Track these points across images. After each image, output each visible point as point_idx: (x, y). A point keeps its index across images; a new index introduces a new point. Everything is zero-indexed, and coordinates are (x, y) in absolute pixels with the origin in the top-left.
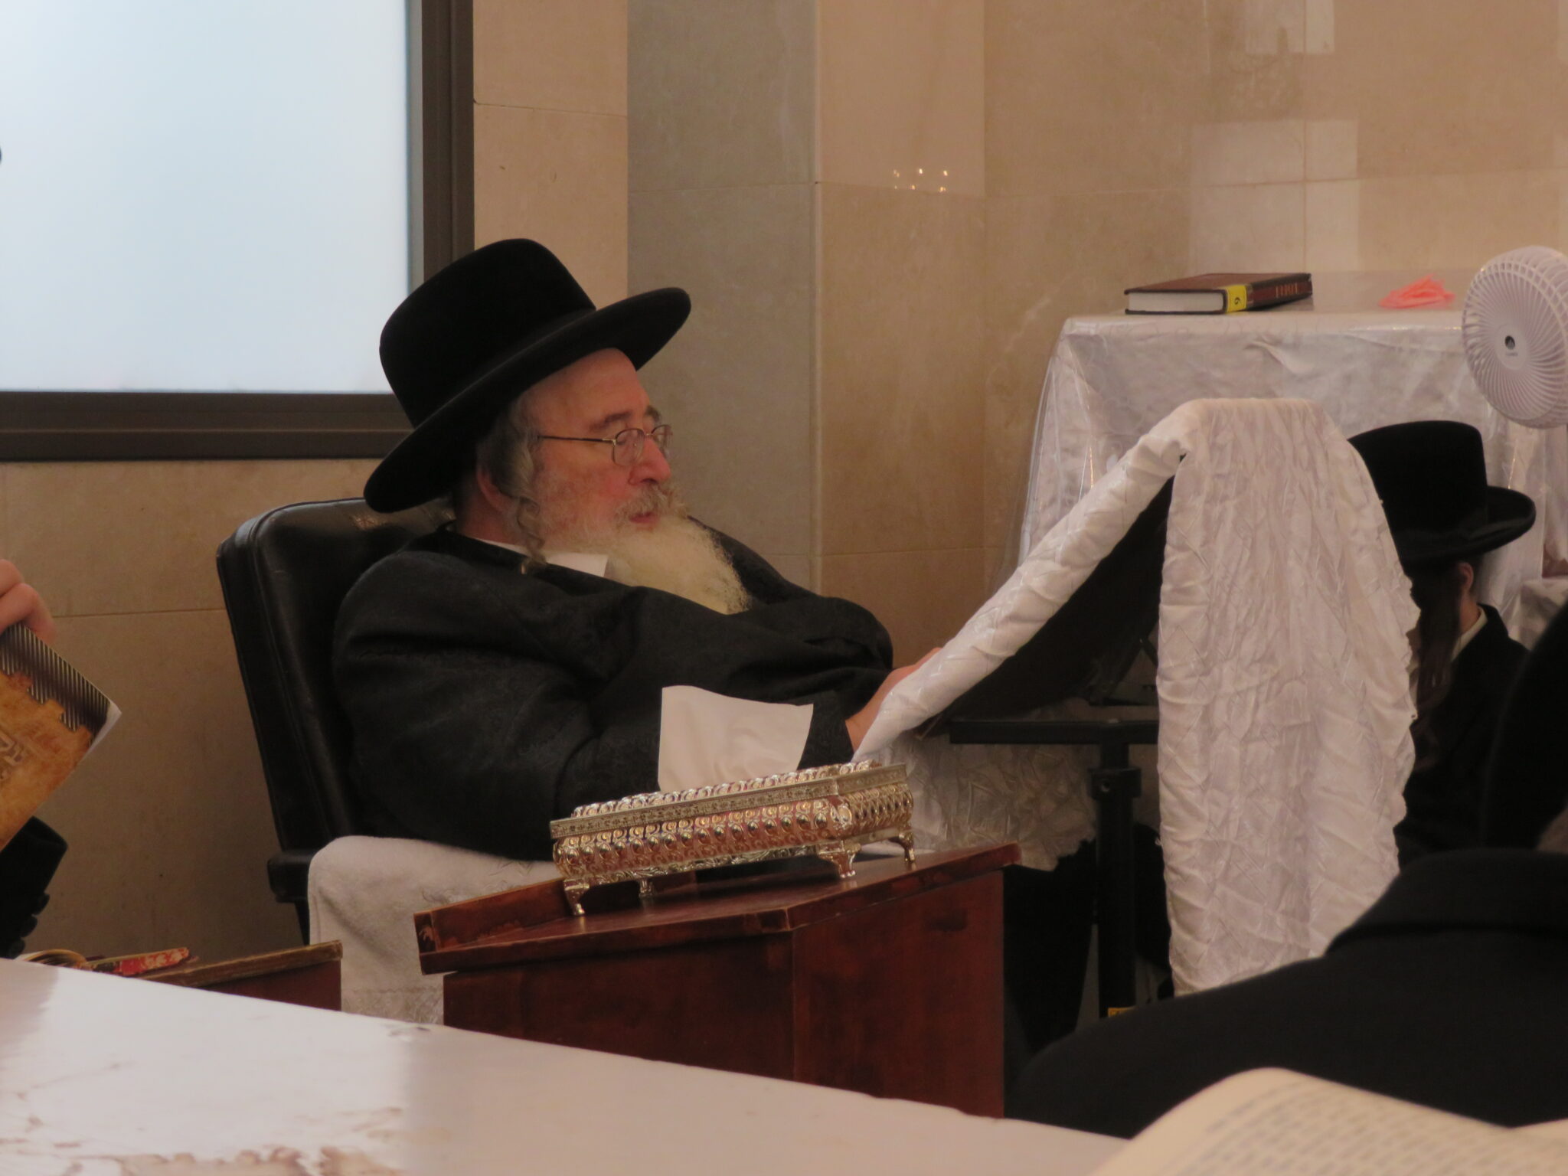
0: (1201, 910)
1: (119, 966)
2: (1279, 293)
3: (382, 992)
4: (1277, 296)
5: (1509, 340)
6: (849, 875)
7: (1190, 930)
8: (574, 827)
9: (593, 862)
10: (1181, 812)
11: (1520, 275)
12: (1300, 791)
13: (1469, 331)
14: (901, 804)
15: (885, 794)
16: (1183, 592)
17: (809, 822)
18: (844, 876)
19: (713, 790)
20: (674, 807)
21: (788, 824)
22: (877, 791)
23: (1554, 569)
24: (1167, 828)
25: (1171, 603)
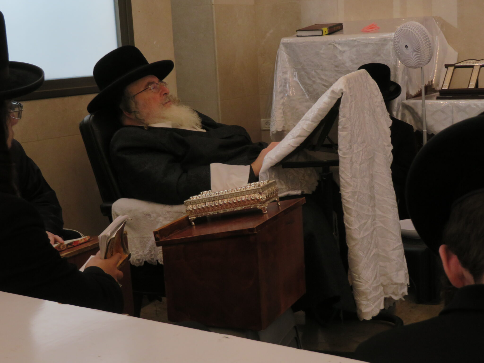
0: (352, 209)
1: (73, 243)
2: (335, 29)
3: (134, 238)
5: (406, 46)
6: (266, 212)
7: (349, 214)
8: (191, 203)
9: (196, 212)
10: (346, 185)
11: (409, 29)
12: (372, 174)
13: (395, 44)
14: (276, 191)
15: (272, 189)
16: (344, 128)
17: (254, 199)
18: (264, 213)
19: (227, 191)
20: (217, 196)
21: (249, 200)
22: (270, 189)
23: (409, 97)
24: (342, 189)
25: (341, 131)
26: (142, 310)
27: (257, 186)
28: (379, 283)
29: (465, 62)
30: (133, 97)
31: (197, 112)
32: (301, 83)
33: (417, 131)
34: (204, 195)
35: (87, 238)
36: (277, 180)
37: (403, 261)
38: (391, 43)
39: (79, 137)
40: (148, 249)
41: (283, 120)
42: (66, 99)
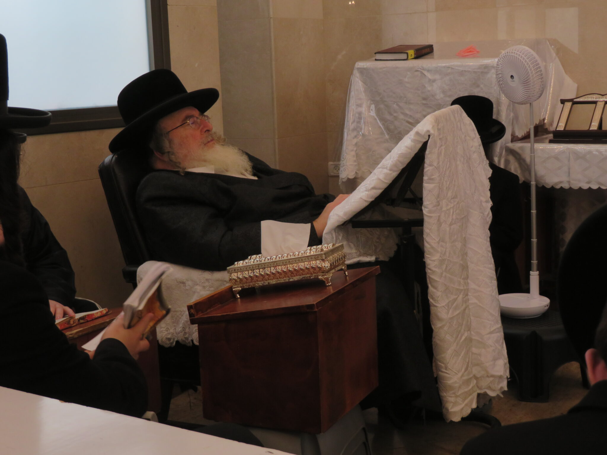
0: (439, 282)
1: (86, 317)
2: (424, 52)
4: (423, 53)
5: (512, 77)
6: (329, 284)
7: (435, 288)
8: (235, 270)
9: (242, 281)
10: (431, 250)
11: (516, 55)
12: (465, 238)
13: (498, 73)
14: (343, 258)
15: (338, 255)
16: (431, 179)
17: (315, 268)
18: (327, 285)
19: (282, 257)
20: (269, 263)
21: (308, 268)
22: (336, 255)
23: (514, 139)
24: (426, 255)
25: (427, 183)
26: (172, 401)
27: (319, 251)
28: (471, 376)
29: (586, 96)
30: (167, 133)
31: (247, 154)
32: (379, 119)
33: (524, 182)
34: (252, 260)
35: (104, 311)
36: (345, 243)
37: (503, 347)
38: (493, 71)
39: (98, 182)
40: (181, 325)
41: (356, 165)
42: (83, 134)
